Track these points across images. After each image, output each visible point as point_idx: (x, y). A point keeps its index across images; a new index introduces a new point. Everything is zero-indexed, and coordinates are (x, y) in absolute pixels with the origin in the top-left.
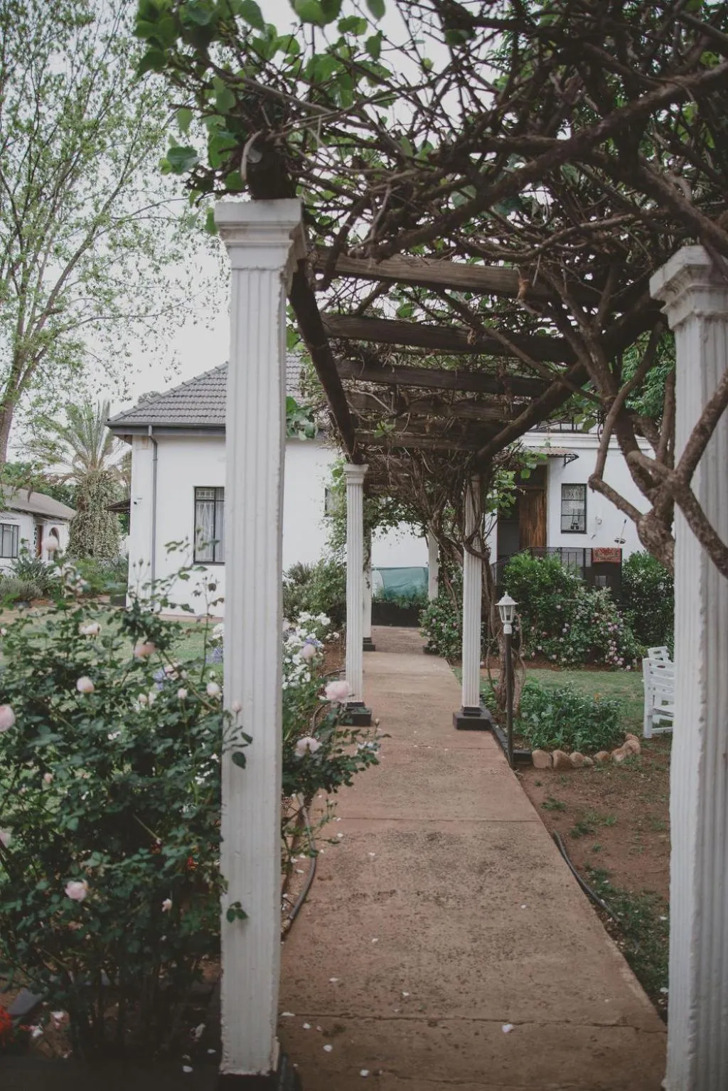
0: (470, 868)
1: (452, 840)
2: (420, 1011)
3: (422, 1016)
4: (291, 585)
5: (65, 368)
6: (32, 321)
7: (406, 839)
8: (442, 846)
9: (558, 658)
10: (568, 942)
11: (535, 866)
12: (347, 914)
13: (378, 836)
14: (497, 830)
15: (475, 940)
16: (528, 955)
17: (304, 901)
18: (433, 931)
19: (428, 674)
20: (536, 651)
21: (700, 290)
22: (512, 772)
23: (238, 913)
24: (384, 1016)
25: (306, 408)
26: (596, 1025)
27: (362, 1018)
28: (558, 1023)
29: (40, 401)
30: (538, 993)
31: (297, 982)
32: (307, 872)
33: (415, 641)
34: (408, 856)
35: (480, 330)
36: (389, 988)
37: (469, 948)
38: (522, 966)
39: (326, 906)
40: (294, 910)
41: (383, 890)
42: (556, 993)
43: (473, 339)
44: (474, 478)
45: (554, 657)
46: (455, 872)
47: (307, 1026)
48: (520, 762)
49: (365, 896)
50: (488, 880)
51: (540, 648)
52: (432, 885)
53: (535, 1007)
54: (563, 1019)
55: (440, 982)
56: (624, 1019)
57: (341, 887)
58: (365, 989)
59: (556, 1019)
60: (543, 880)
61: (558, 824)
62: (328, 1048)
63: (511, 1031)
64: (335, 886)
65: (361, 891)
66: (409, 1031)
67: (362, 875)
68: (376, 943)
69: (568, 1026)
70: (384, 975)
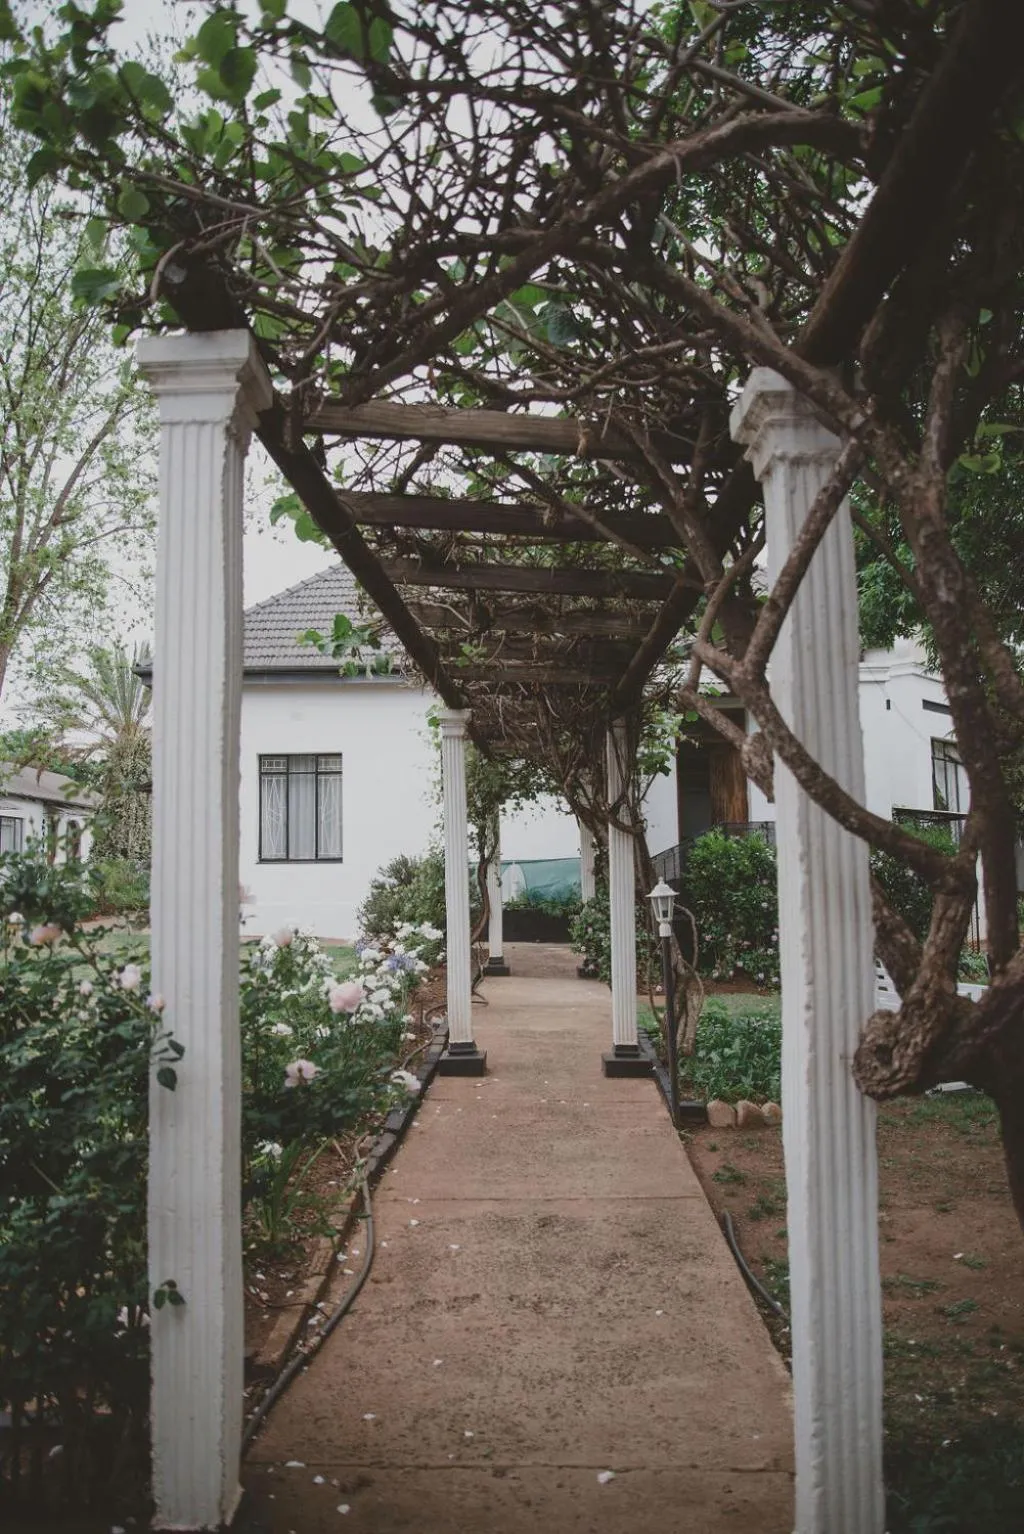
0: (591, 1262)
1: (573, 1225)
2: (486, 1456)
3: (487, 1463)
4: (393, 887)
5: (81, 597)
6: (34, 535)
7: (506, 1225)
8: (557, 1234)
9: (767, 977)
10: (715, 1359)
11: (686, 1257)
12: (404, 1327)
13: (469, 1223)
14: (640, 1209)
15: (581, 1359)
16: (654, 1377)
17: (346, 1311)
18: (520, 1350)
19: (580, 1005)
20: (736, 968)
21: (782, 424)
22: (675, 1132)
23: (172, 1296)
24: (432, 1464)
25: (363, 629)
26: (734, 1470)
27: (401, 1468)
28: (680, 1468)
29: (45, 644)
30: (659, 1428)
31: (317, 1420)
32: (357, 1273)
33: (570, 961)
34: (505, 1248)
35: (559, 507)
36: (447, 1425)
37: (570, 1369)
38: (642, 1392)
39: (376, 1318)
40: (327, 1326)
41: (462, 1294)
42: (684, 1429)
43: (550, 518)
44: (618, 722)
45: (761, 976)
46: (569, 1268)
47: (319, 1480)
48: (689, 1119)
49: (434, 1302)
50: (614, 1277)
51: (740, 964)
52: (532, 1286)
53: (652, 1449)
54: (688, 1463)
55: (522, 1417)
56: (776, 1462)
57: (403, 1291)
58: (412, 1429)
59: (677, 1462)
60: (693, 1276)
61: (732, 1201)
62: (344, 1509)
63: (610, 1481)
64: (394, 1290)
65: (431, 1296)
66: (463, 1484)
67: (435, 1274)
68: (439, 1366)
69: (695, 1473)
70: (443, 1408)
